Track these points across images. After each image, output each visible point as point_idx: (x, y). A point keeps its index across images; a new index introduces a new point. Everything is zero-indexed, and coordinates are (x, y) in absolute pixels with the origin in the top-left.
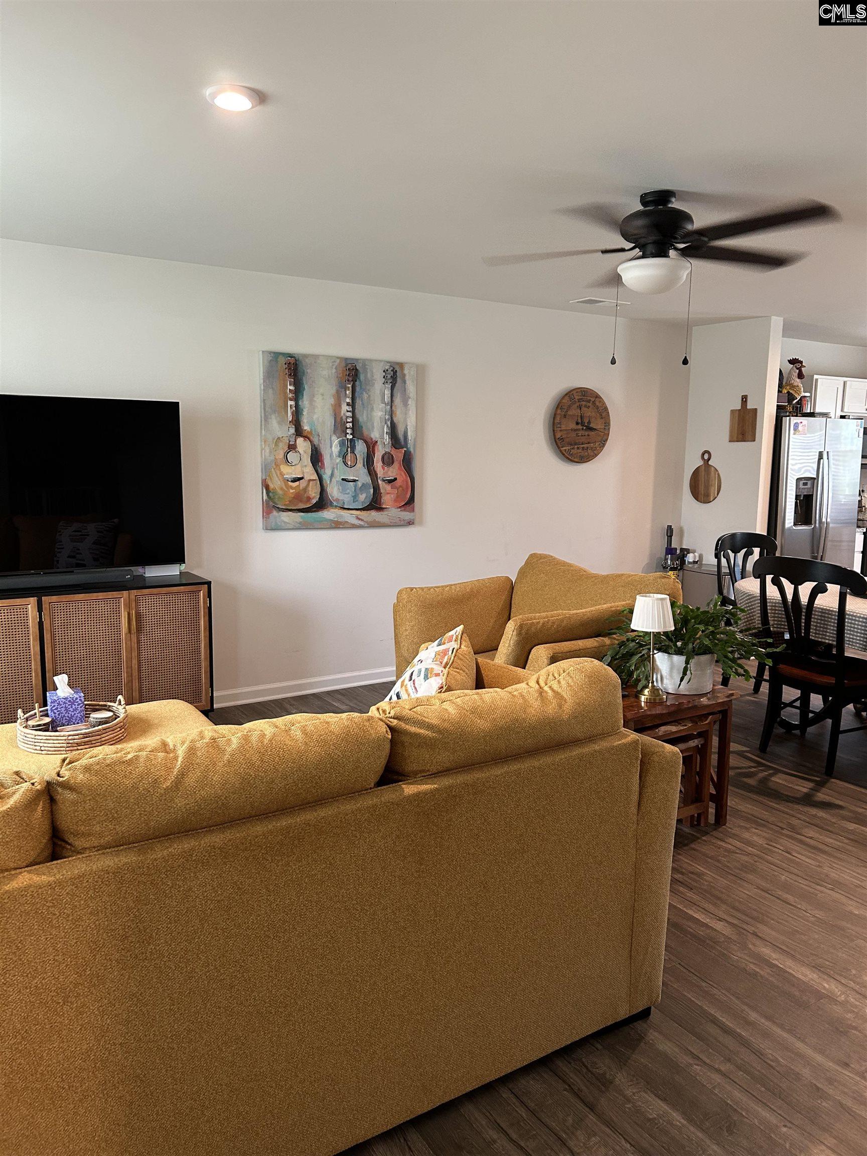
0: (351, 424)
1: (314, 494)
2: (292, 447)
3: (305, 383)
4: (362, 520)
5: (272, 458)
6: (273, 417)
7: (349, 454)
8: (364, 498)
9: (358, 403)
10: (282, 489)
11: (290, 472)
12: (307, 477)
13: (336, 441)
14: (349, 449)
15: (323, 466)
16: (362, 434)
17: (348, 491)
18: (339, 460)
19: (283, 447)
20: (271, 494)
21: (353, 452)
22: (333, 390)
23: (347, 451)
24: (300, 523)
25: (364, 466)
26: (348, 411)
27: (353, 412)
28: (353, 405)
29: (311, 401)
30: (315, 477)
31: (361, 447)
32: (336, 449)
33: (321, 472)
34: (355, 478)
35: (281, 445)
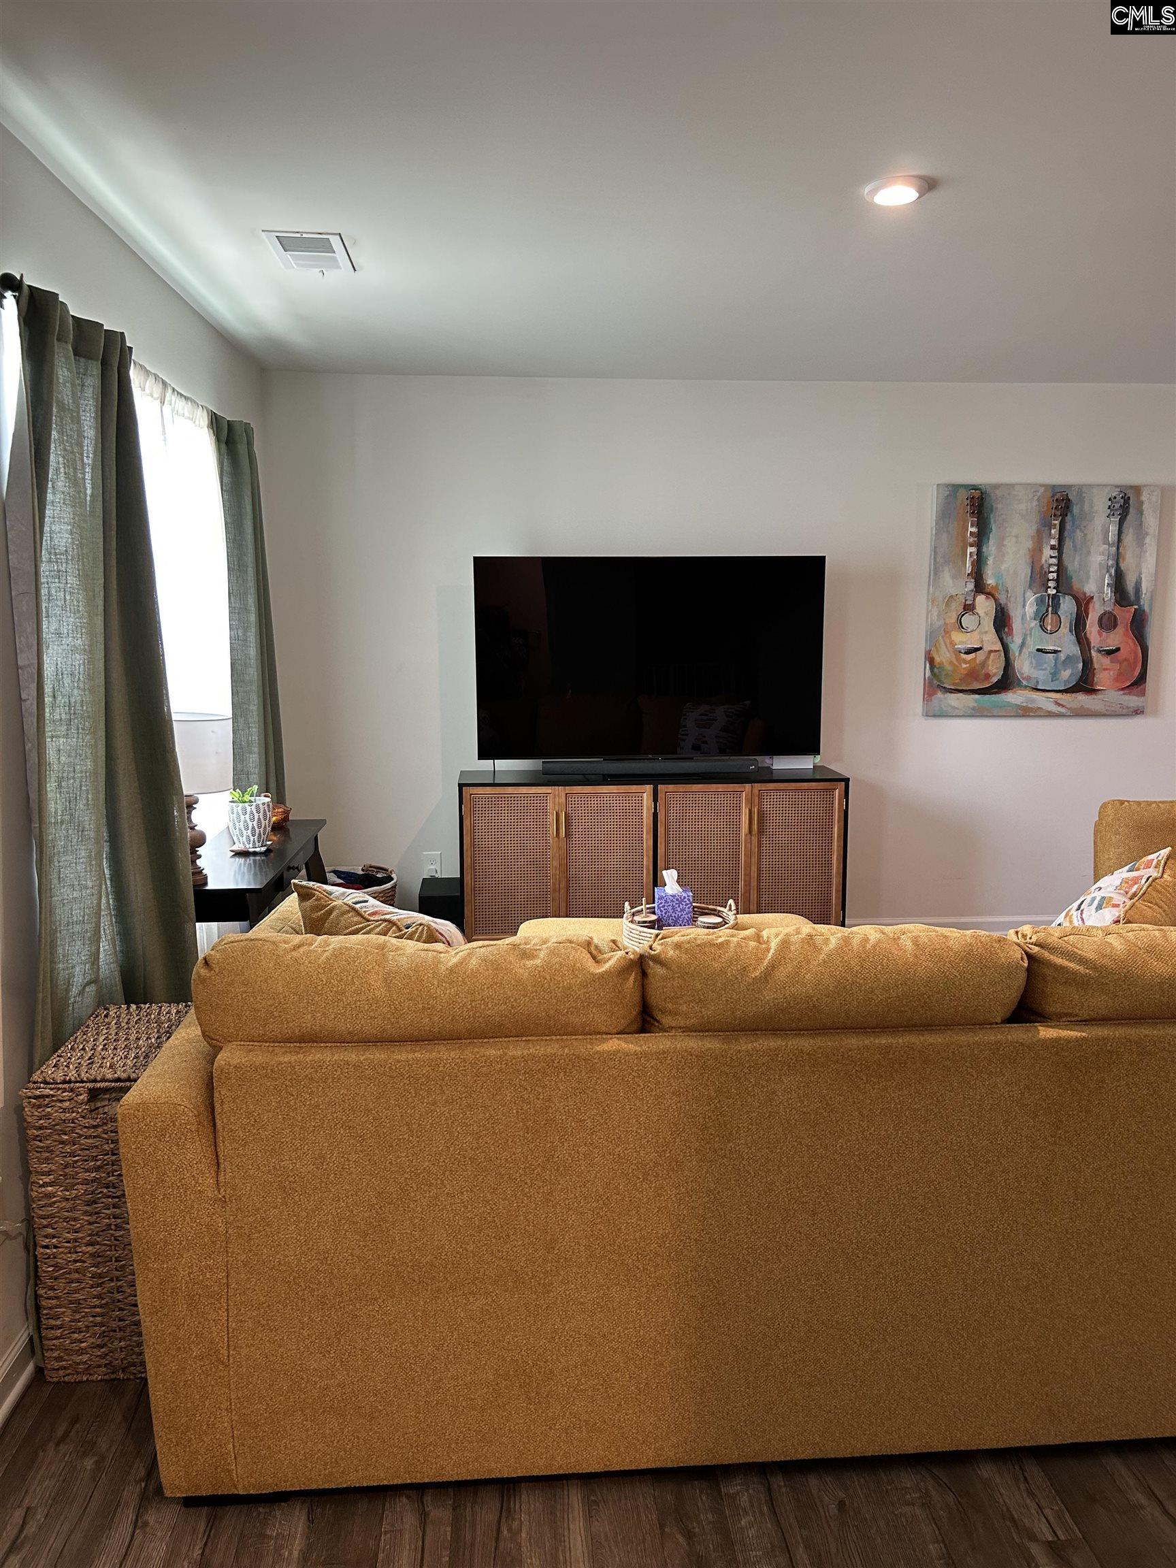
0: (1055, 575)
1: (995, 670)
2: (969, 608)
3: (992, 521)
4: (1063, 706)
5: (941, 622)
6: (946, 569)
7: (1050, 615)
8: (1068, 675)
9: (1068, 544)
10: (951, 663)
11: (962, 640)
12: (987, 648)
13: (1031, 598)
14: (1050, 609)
15: (1010, 632)
16: (1071, 588)
17: (1045, 666)
18: (1035, 624)
19: (957, 607)
20: (936, 670)
21: (1055, 612)
22: (1033, 529)
23: (1047, 611)
24: (974, 709)
25: (1071, 631)
26: (1051, 557)
27: (1060, 558)
28: (1059, 548)
29: (1000, 545)
30: (998, 646)
31: (1068, 606)
32: (1030, 609)
33: (1008, 640)
34: (1056, 648)
35: (954, 605)
